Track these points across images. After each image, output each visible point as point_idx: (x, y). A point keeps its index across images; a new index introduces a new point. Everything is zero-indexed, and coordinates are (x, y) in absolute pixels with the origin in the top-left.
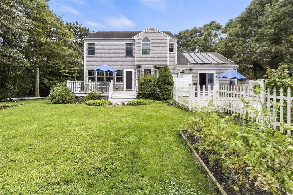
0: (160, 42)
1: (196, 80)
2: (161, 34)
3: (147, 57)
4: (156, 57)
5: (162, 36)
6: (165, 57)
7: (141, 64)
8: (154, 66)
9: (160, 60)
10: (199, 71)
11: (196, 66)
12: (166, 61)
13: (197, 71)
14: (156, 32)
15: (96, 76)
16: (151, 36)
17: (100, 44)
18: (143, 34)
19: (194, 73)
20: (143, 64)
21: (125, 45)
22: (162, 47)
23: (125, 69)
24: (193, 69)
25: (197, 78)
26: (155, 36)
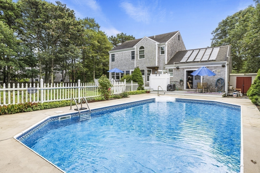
0: (151, 47)
1: (183, 77)
2: (151, 42)
3: (142, 60)
4: (148, 60)
5: (153, 43)
6: (154, 59)
7: (138, 66)
8: (147, 67)
9: (150, 62)
10: (185, 69)
11: (182, 64)
12: (155, 63)
13: (183, 69)
14: (148, 40)
15: (120, 75)
16: (145, 44)
17: (117, 54)
18: (139, 44)
19: (181, 71)
20: (140, 66)
21: (131, 53)
22: (152, 52)
23: (131, 70)
24: (179, 67)
25: (183, 76)
26: (148, 44)
